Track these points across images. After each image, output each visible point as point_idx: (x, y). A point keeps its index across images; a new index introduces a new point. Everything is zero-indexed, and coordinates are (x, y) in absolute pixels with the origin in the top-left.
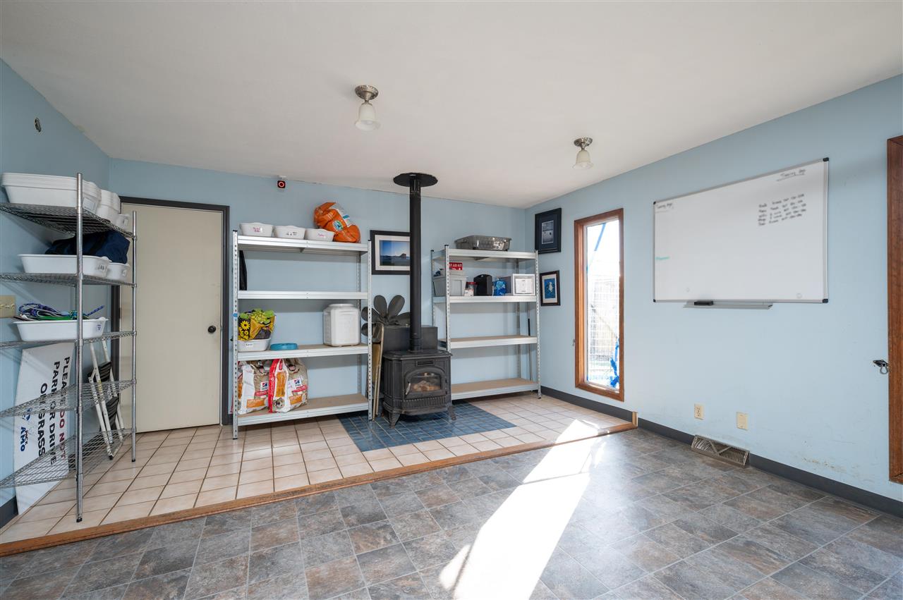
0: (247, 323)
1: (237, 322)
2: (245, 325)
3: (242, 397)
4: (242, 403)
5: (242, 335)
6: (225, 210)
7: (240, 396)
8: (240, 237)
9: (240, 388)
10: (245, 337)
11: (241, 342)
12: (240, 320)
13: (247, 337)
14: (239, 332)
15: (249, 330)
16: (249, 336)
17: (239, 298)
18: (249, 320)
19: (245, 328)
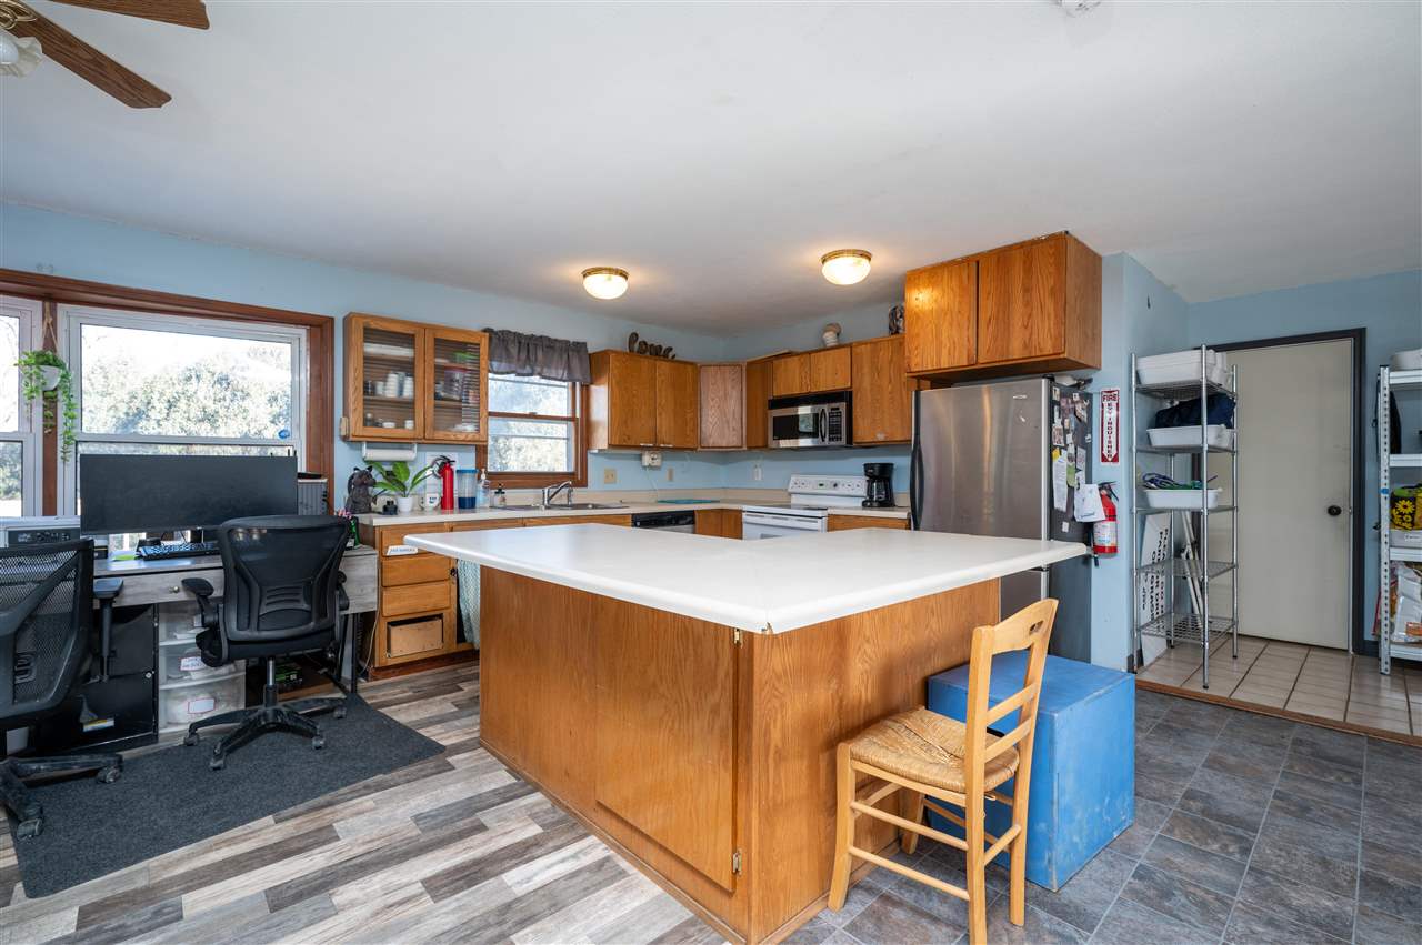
0: (1408, 503)
1: (1388, 501)
2: (1405, 507)
3: (1398, 616)
4: (1397, 626)
5: (1397, 520)
6: (1358, 336)
7: (1393, 612)
8: (1392, 374)
9: (1393, 603)
10: (1404, 524)
11: (1396, 531)
12: (1394, 500)
13: (1408, 526)
14: (1392, 516)
15: (1412, 515)
16: (1413, 523)
17: (1392, 465)
18: (1413, 500)
19: (1404, 511)
